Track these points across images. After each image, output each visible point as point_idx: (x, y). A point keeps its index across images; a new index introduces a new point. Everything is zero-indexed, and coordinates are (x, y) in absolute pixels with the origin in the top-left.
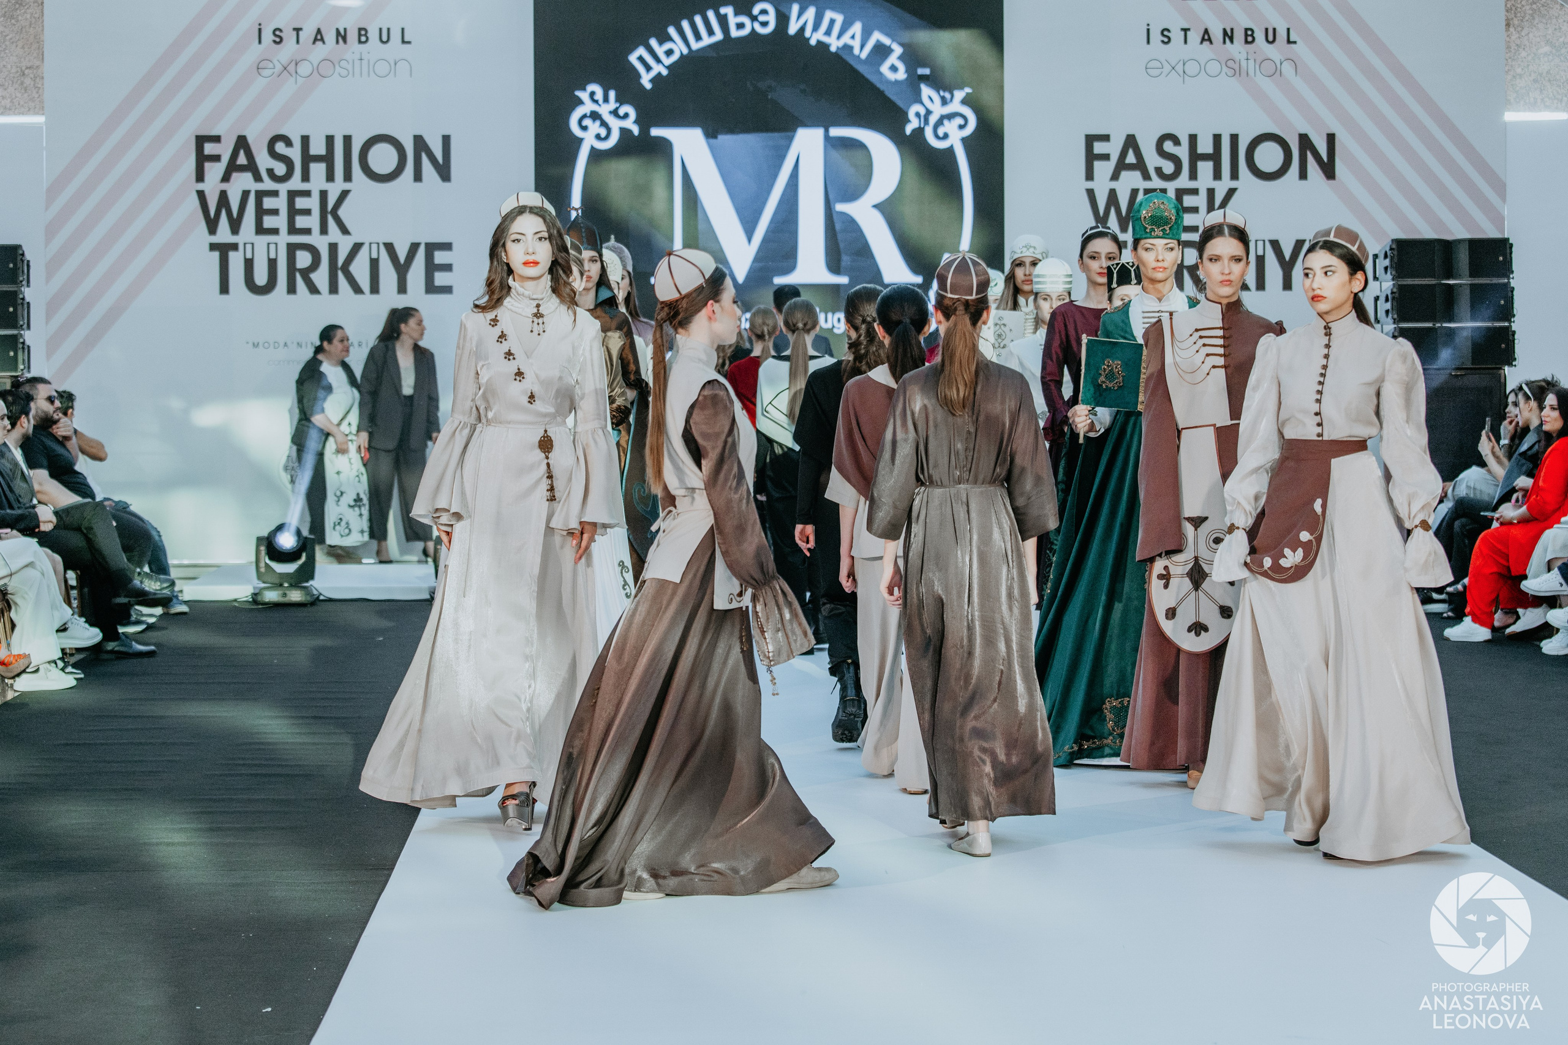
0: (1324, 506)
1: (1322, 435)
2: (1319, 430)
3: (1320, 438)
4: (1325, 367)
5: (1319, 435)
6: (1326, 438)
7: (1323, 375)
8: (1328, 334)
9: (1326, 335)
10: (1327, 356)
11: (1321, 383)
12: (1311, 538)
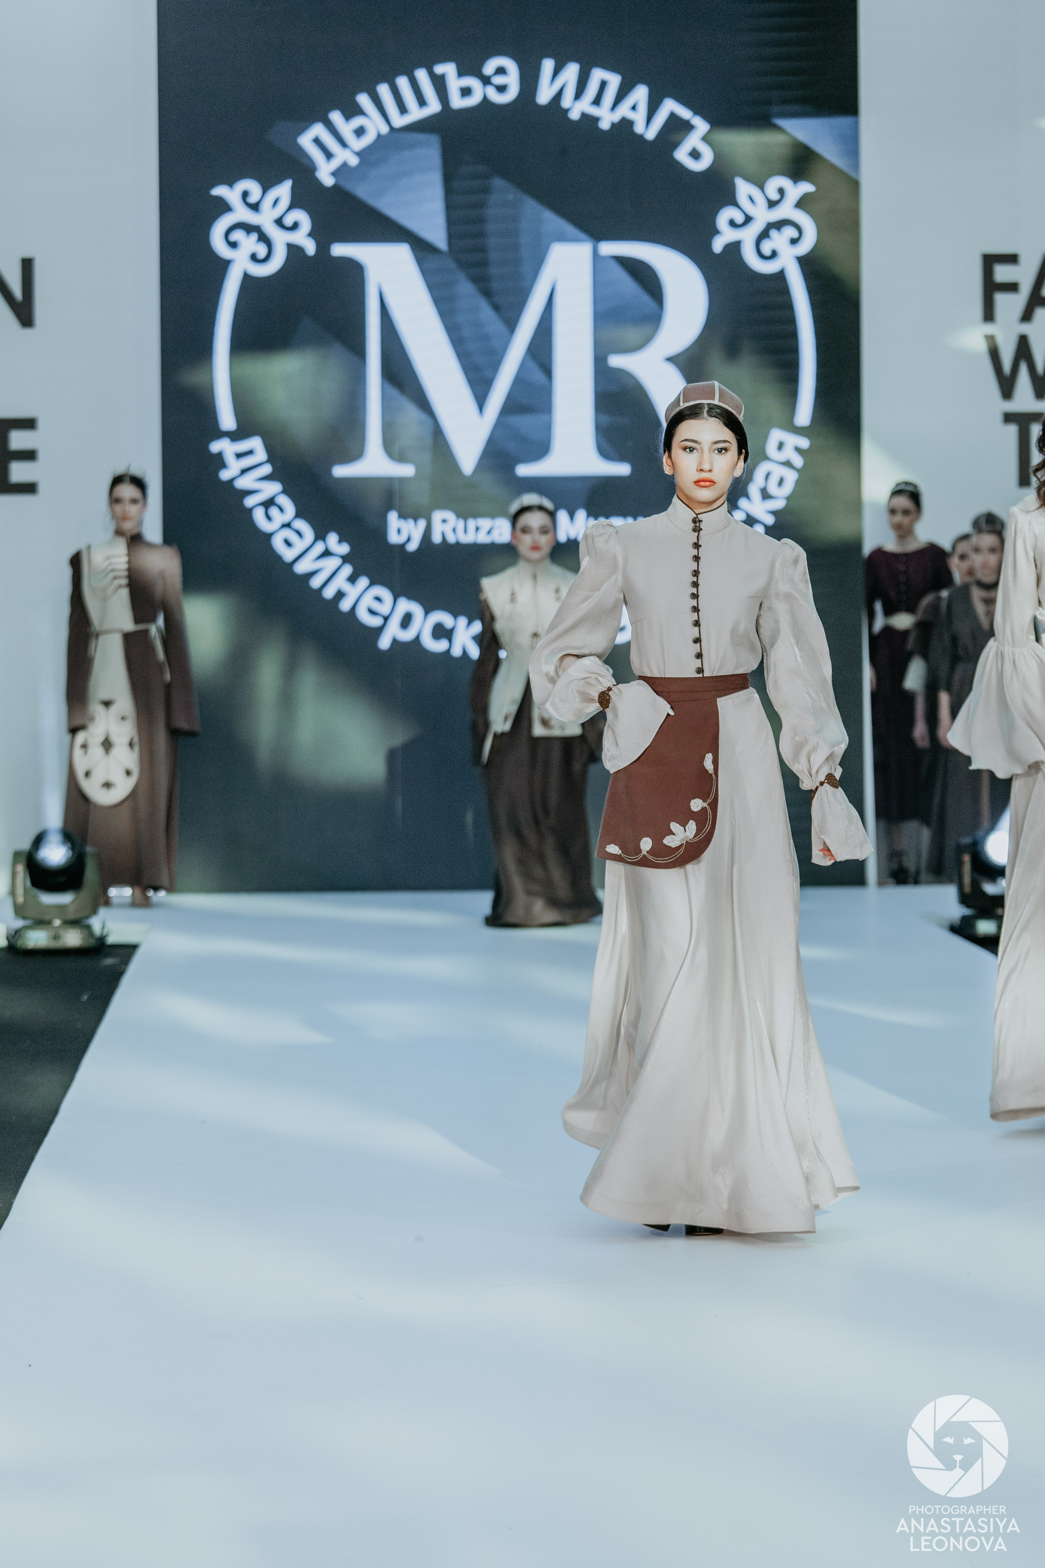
0: (715, 762)
1: (703, 671)
2: (698, 663)
3: (701, 675)
4: (696, 573)
5: (700, 670)
6: (707, 673)
7: (695, 584)
8: (697, 530)
9: (694, 530)
10: (697, 558)
11: (695, 596)
12: (705, 805)
